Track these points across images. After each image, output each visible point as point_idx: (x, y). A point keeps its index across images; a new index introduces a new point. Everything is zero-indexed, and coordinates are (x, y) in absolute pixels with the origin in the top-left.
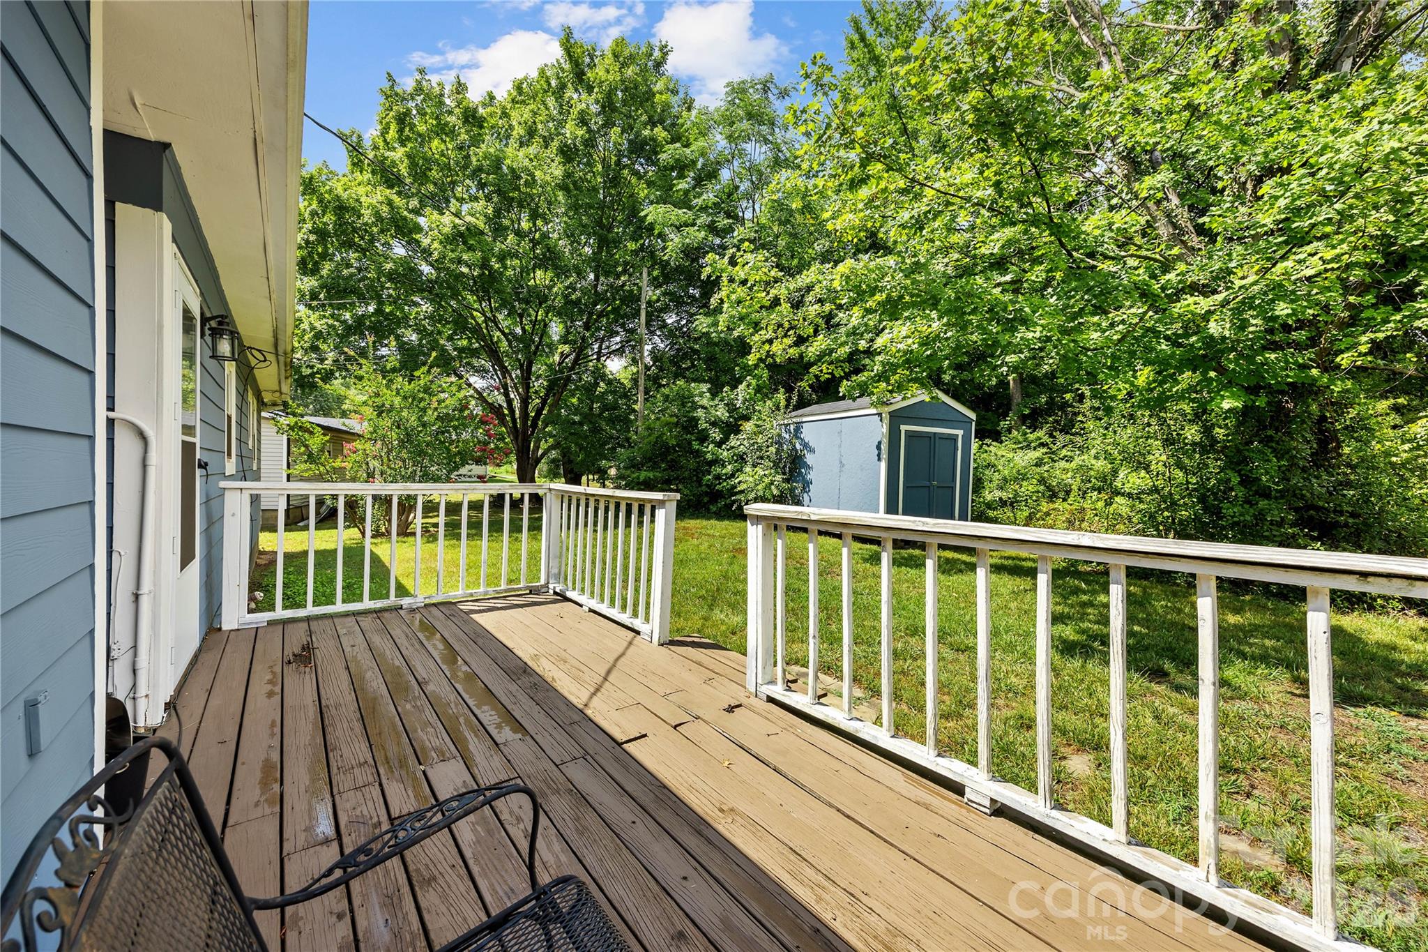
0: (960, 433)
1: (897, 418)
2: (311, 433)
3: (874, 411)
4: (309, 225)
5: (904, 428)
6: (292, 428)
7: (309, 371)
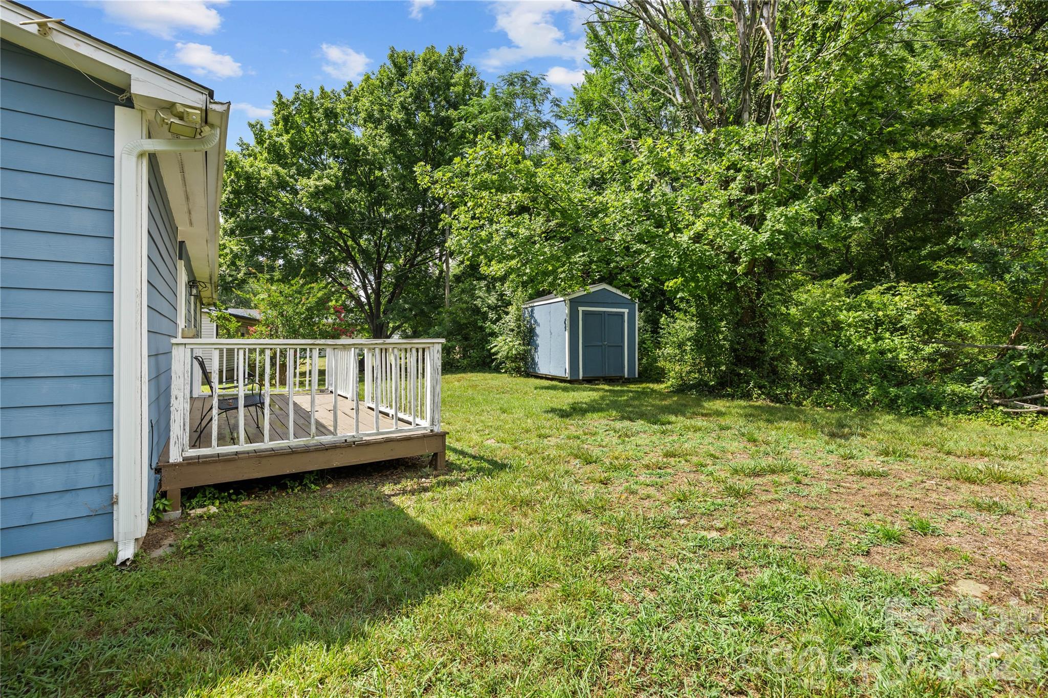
0: (626, 311)
1: (574, 304)
2: (230, 321)
3: (562, 299)
4: (229, 189)
5: (581, 309)
6: (218, 318)
7: (231, 279)
